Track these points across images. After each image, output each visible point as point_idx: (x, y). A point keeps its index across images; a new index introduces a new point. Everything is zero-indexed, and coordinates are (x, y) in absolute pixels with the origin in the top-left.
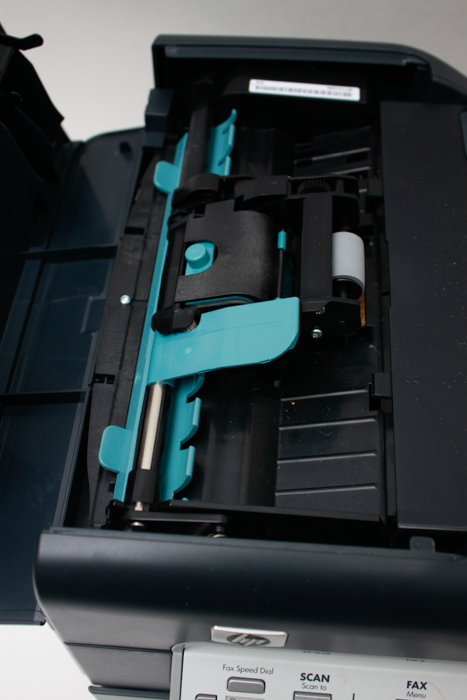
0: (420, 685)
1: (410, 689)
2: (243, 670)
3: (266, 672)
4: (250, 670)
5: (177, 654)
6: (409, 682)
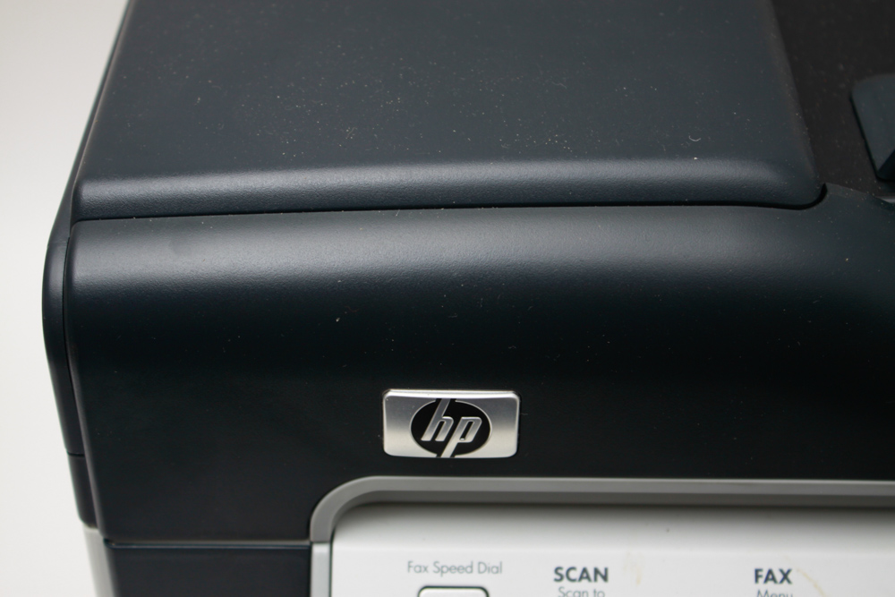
0: (779, 577)
1: (762, 586)
2: (445, 569)
3: (488, 569)
4: (459, 569)
5: (319, 551)
6: (757, 571)
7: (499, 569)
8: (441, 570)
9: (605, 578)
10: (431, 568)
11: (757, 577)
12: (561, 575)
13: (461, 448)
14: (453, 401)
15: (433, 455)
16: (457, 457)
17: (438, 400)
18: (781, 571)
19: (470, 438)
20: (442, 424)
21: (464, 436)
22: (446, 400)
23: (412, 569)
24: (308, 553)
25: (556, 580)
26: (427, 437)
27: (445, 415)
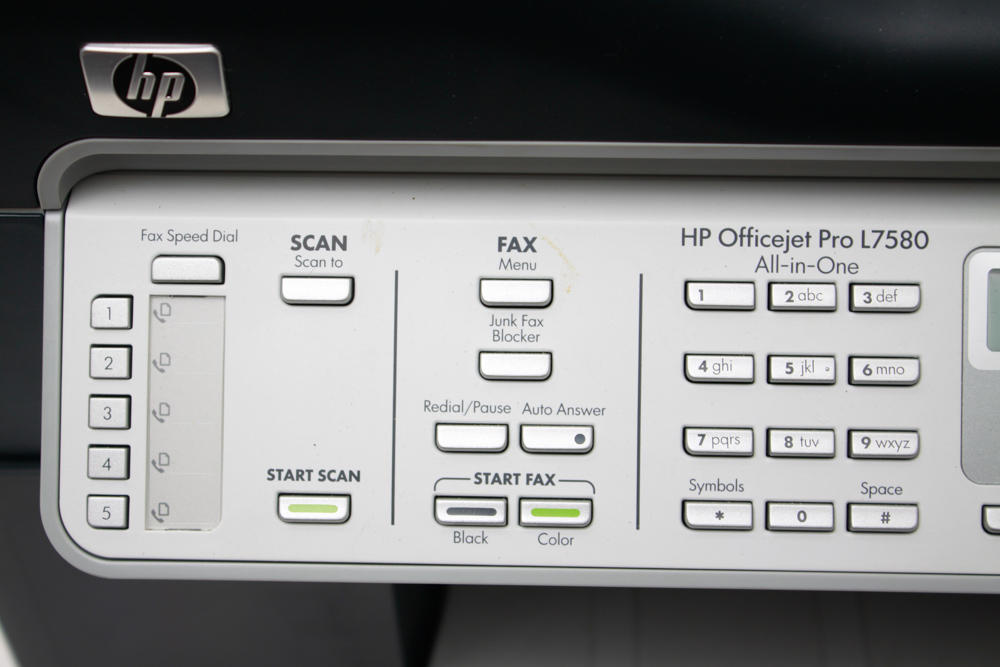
0: (523, 245)
1: (505, 254)
2: (179, 238)
3: (224, 238)
4: (193, 237)
5: (52, 219)
6: (501, 239)
7: (235, 238)
8: (175, 239)
9: (344, 247)
10: (165, 236)
11: (501, 245)
12: (298, 243)
13: (170, 107)
14: (150, 56)
15: (144, 115)
16: (168, 116)
17: (135, 55)
18: (526, 239)
19: (176, 97)
20: (143, 81)
21: (169, 93)
22: (142, 55)
23: (145, 237)
24: (41, 221)
25: (293, 248)
26: (132, 96)
27: (145, 71)
